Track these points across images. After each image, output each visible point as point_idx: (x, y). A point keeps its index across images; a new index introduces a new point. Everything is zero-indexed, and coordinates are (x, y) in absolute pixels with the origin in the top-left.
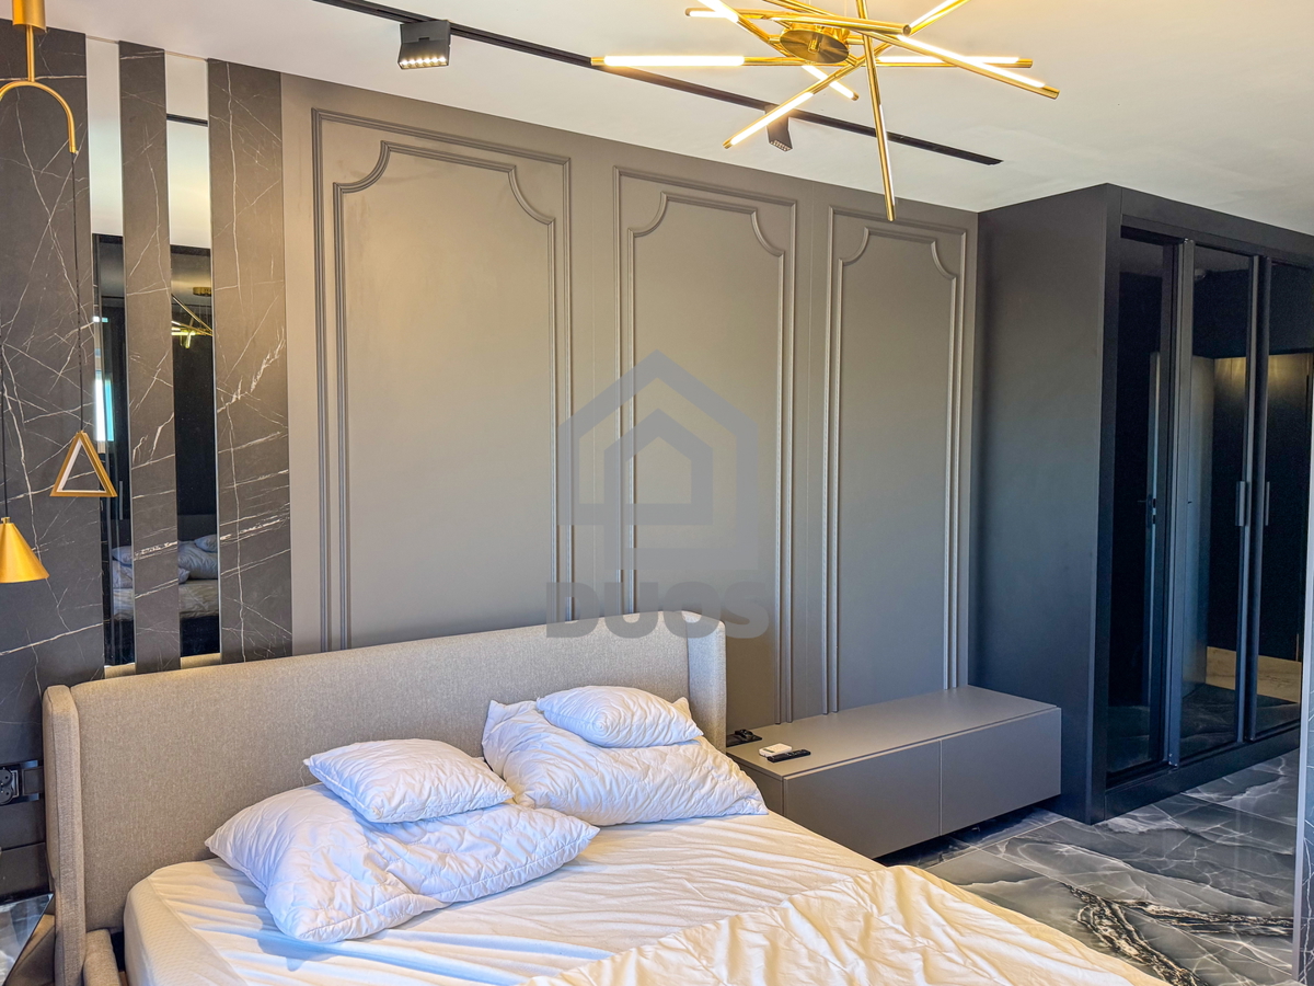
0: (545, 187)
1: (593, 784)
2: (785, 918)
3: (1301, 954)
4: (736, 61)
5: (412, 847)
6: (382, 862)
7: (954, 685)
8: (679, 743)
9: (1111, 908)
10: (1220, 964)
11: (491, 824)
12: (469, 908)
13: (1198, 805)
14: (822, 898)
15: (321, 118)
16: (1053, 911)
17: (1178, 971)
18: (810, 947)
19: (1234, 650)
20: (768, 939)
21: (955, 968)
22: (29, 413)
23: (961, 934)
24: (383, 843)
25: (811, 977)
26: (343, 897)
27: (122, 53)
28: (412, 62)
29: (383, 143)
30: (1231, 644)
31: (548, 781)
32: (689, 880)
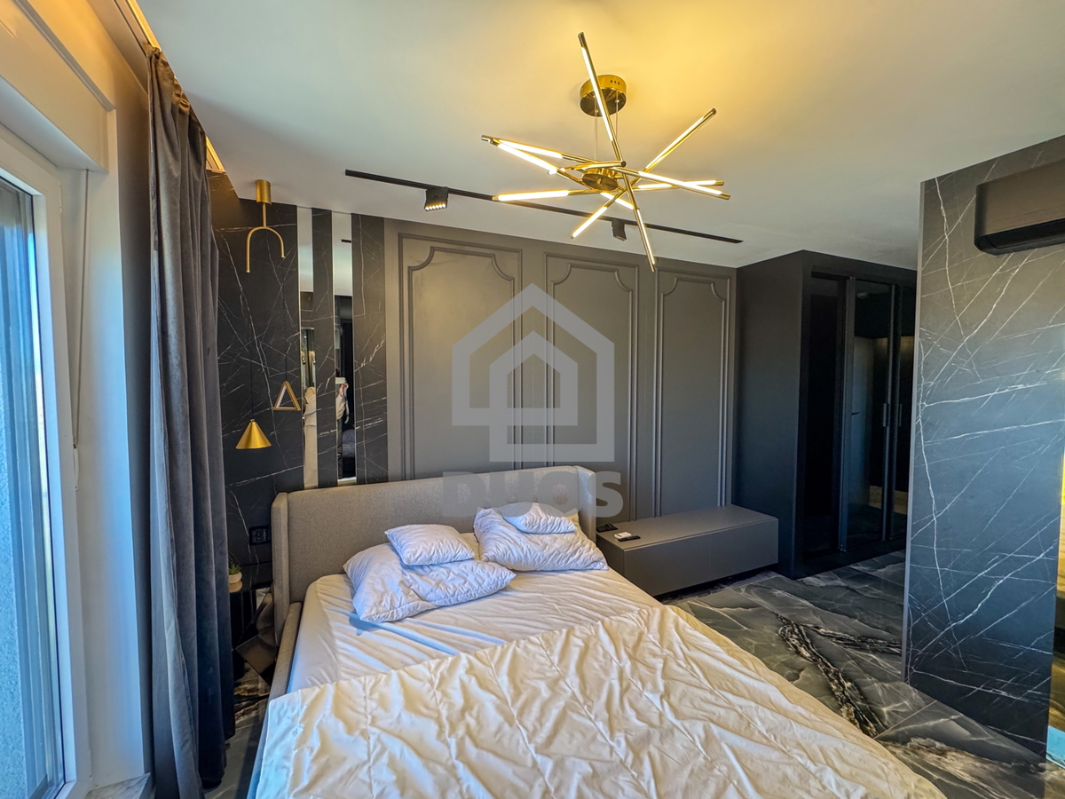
0: (510, 264)
1: (517, 551)
2: (597, 632)
3: (906, 668)
4: (564, 193)
5: (425, 578)
6: (408, 585)
7: (723, 504)
8: (565, 533)
9: (798, 628)
10: (858, 667)
11: (463, 569)
12: (448, 609)
13: (856, 573)
14: (619, 621)
15: (402, 237)
16: (765, 627)
17: (833, 669)
18: (606, 648)
19: (880, 486)
20: (584, 643)
21: (681, 670)
22: (272, 372)
23: (689, 650)
24: (410, 575)
25: (601, 667)
26: (387, 600)
27: (313, 213)
28: (431, 208)
29: (431, 247)
30: (881, 484)
31: (495, 549)
32: (557, 604)
